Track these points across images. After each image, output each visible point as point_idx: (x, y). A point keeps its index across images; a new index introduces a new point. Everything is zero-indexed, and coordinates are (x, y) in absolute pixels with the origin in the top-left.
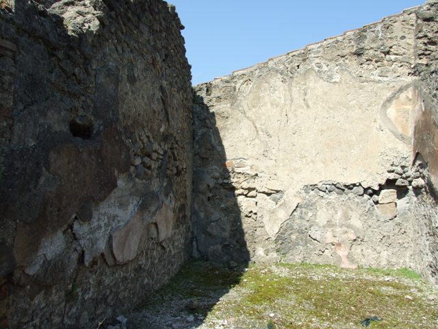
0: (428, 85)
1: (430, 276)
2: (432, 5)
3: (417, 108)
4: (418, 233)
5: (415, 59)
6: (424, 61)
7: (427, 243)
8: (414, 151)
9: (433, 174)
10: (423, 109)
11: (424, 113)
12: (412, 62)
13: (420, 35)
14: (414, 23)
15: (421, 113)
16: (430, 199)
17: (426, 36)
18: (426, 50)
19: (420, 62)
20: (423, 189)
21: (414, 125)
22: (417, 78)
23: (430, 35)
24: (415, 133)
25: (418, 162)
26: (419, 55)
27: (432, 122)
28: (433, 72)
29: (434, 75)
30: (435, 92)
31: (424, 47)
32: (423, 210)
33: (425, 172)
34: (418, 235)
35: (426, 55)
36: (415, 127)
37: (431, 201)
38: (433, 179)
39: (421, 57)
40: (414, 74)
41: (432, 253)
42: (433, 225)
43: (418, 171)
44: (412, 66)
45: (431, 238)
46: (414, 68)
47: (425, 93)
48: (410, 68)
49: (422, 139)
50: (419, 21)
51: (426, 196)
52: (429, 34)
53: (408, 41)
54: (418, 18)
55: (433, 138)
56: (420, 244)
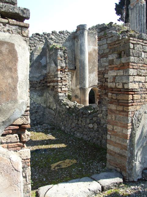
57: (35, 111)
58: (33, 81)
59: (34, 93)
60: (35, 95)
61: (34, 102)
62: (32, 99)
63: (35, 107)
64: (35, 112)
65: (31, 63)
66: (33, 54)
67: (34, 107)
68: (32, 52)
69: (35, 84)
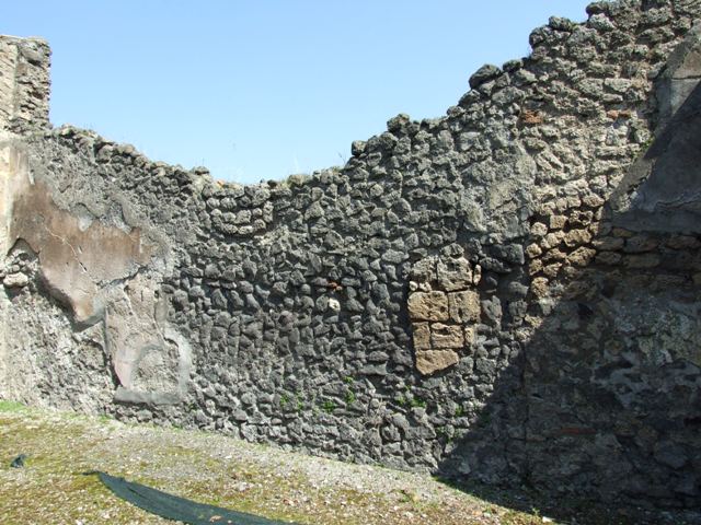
0: (39, 151)
1: (39, 398)
2: (40, 46)
3: (19, 177)
4: (16, 347)
5: (15, 110)
6: (27, 116)
7: (33, 358)
8: (12, 235)
9: (50, 267)
10: (32, 181)
11: (32, 188)
12: (10, 112)
13: (24, 79)
14: (14, 58)
15: (26, 185)
16: (38, 299)
17: (30, 83)
18: (30, 102)
19: (23, 115)
20: (26, 288)
21: (12, 200)
22: (19, 137)
23: (36, 84)
24: (14, 212)
25: (18, 252)
26: (22, 106)
27: (47, 201)
28: (49, 137)
29: (50, 140)
30: (51, 163)
31: (27, 97)
32: (25, 315)
33: (33, 265)
34: (15, 351)
35: (29, 108)
36: (15, 204)
37: (40, 302)
38: (48, 274)
39: (24, 109)
40: (12, 129)
41: (44, 367)
42: (46, 332)
43: (17, 263)
44: (10, 118)
45: (42, 350)
46: (13, 121)
47: (34, 161)
48: (7, 120)
49: (29, 221)
50: (23, 60)
51: (30, 297)
52: (33, 81)
53: (6, 81)
54: (22, 55)
55: (50, 222)
56: (19, 362)
57: (684, 413)
58: (667, 235)
59: (677, 306)
60: (683, 319)
61: (676, 362)
62: (664, 337)
63: (687, 390)
64: (687, 421)
65: (658, 131)
66: (667, 81)
67: (677, 388)
68: (664, 68)
69: (688, 248)
